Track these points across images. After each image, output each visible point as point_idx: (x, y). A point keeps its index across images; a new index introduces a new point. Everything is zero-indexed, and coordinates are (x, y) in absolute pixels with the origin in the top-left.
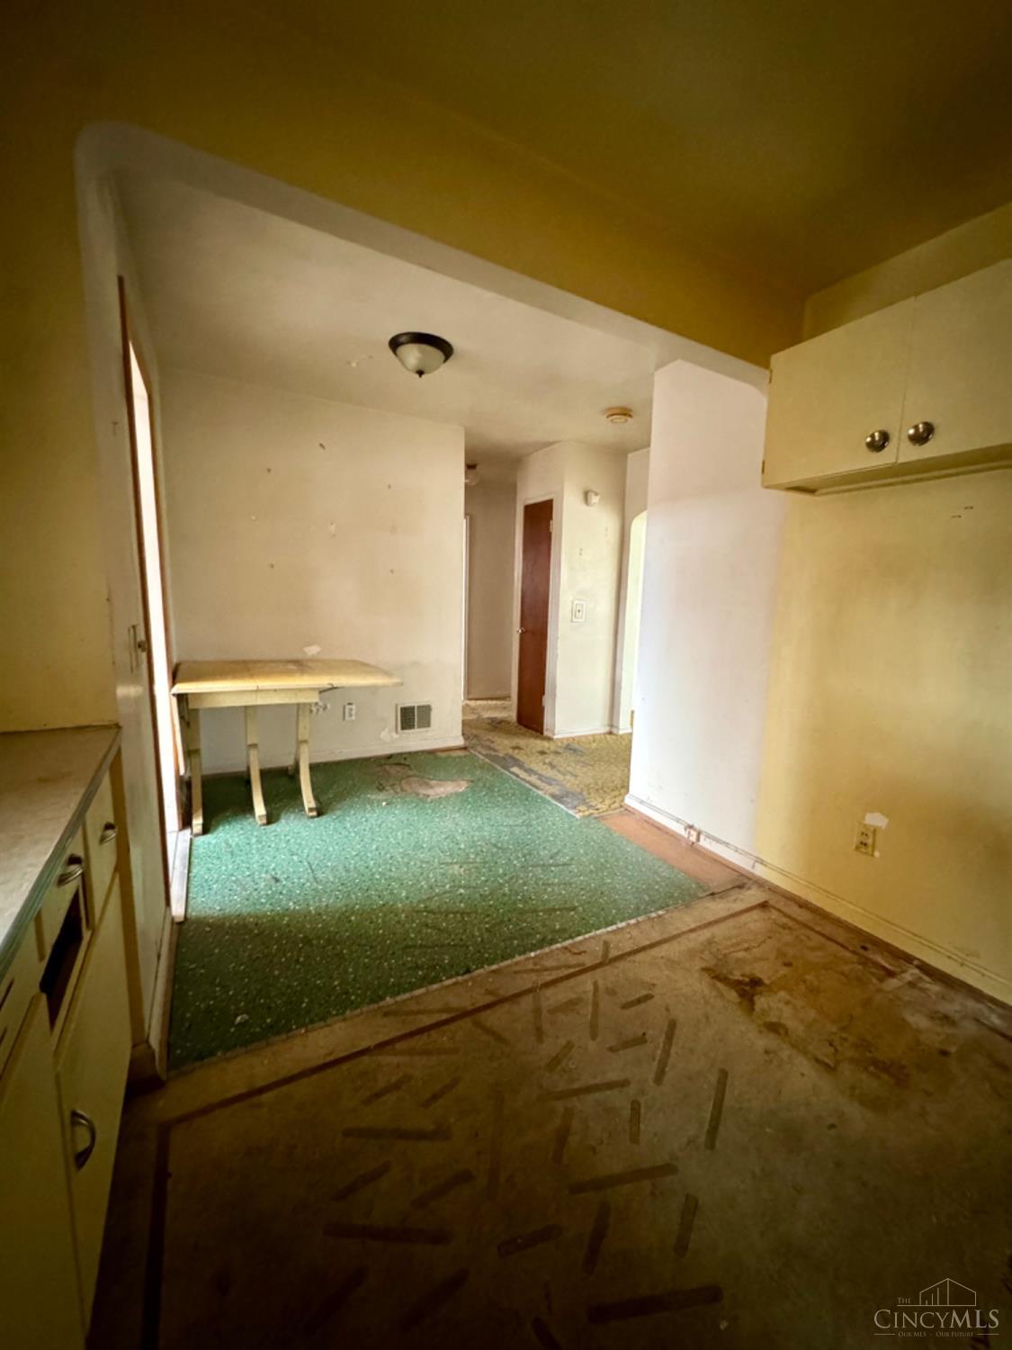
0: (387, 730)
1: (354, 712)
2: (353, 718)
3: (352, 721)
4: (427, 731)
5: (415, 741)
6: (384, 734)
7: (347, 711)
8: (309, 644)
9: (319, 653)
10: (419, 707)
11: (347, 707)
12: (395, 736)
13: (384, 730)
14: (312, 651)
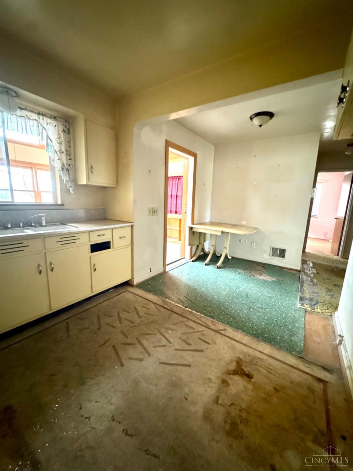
0: (266, 254)
1: (254, 245)
2: (254, 247)
3: (253, 248)
4: (283, 260)
5: (277, 261)
6: (264, 256)
7: (252, 245)
8: (243, 221)
9: (245, 224)
10: (280, 249)
11: (252, 243)
12: (269, 257)
13: (265, 254)
14: (244, 223)
